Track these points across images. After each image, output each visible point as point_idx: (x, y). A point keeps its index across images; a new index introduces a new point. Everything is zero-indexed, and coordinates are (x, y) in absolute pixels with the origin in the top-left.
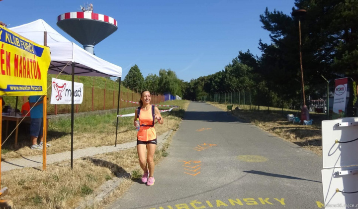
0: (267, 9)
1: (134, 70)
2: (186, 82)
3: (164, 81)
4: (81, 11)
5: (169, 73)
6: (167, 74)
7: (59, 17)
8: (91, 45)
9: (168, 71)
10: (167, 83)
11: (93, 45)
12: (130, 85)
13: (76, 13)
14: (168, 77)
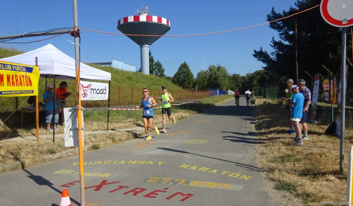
0: (273, 9)
1: (183, 67)
2: (242, 77)
3: (214, 76)
4: (138, 15)
5: (219, 68)
6: (216, 69)
7: (119, 21)
8: (146, 45)
9: (217, 66)
10: (216, 78)
11: (148, 44)
12: (179, 81)
13: (133, 16)
14: (217, 72)
